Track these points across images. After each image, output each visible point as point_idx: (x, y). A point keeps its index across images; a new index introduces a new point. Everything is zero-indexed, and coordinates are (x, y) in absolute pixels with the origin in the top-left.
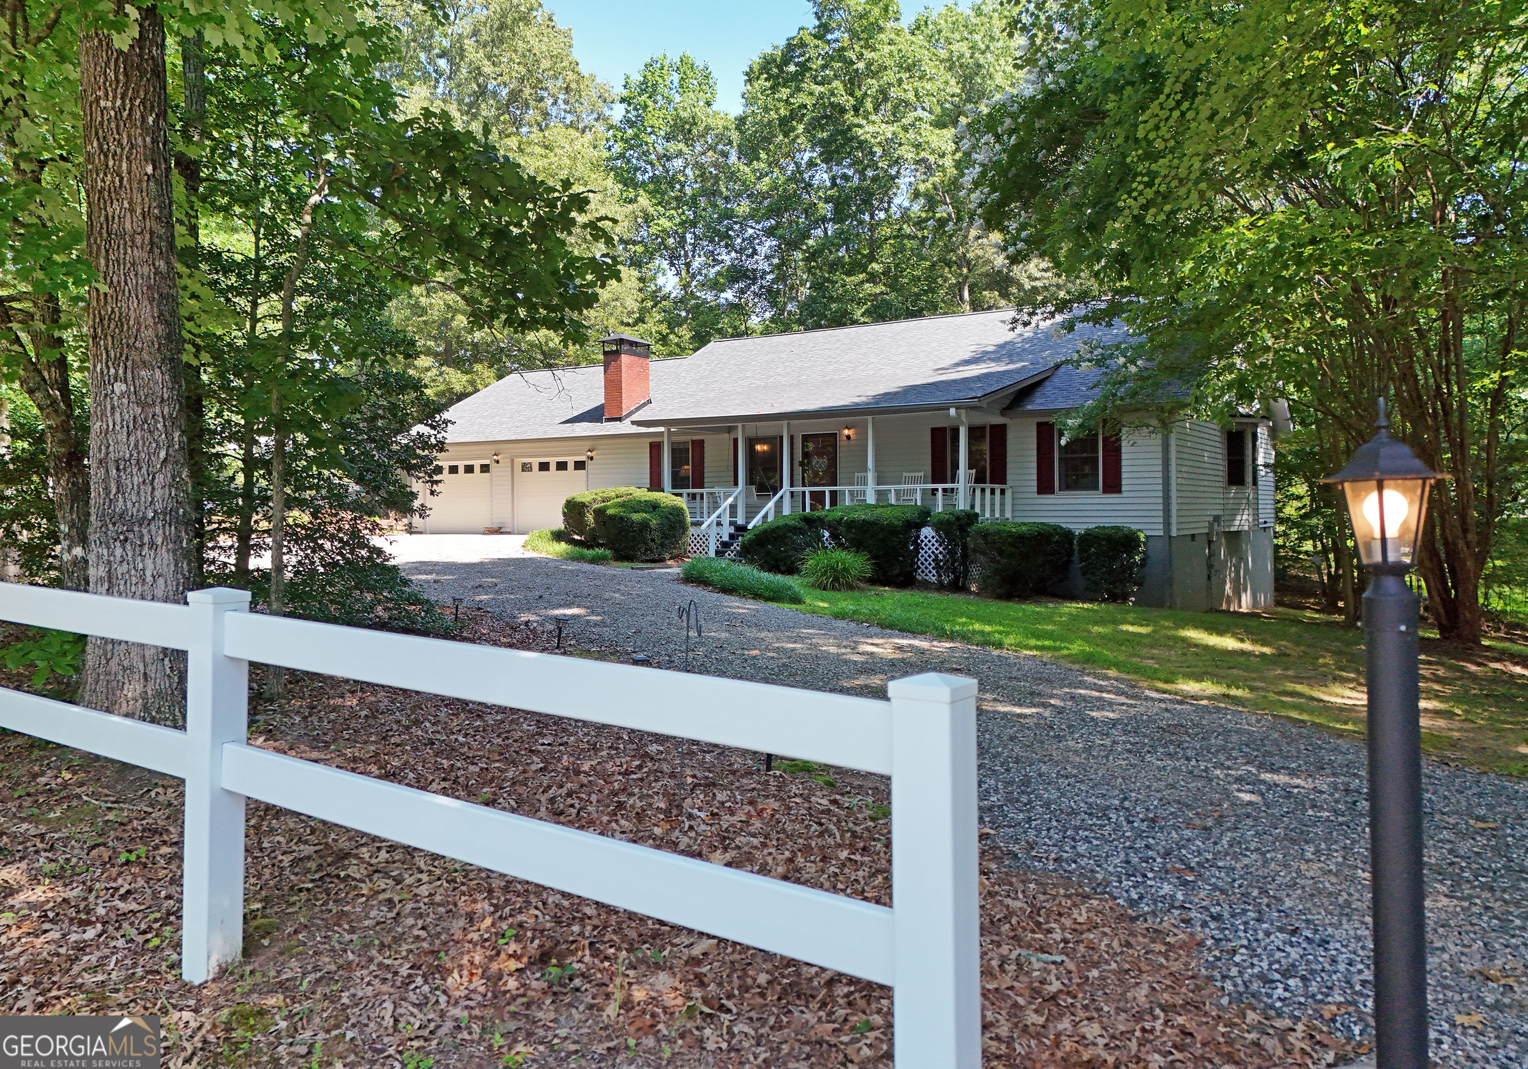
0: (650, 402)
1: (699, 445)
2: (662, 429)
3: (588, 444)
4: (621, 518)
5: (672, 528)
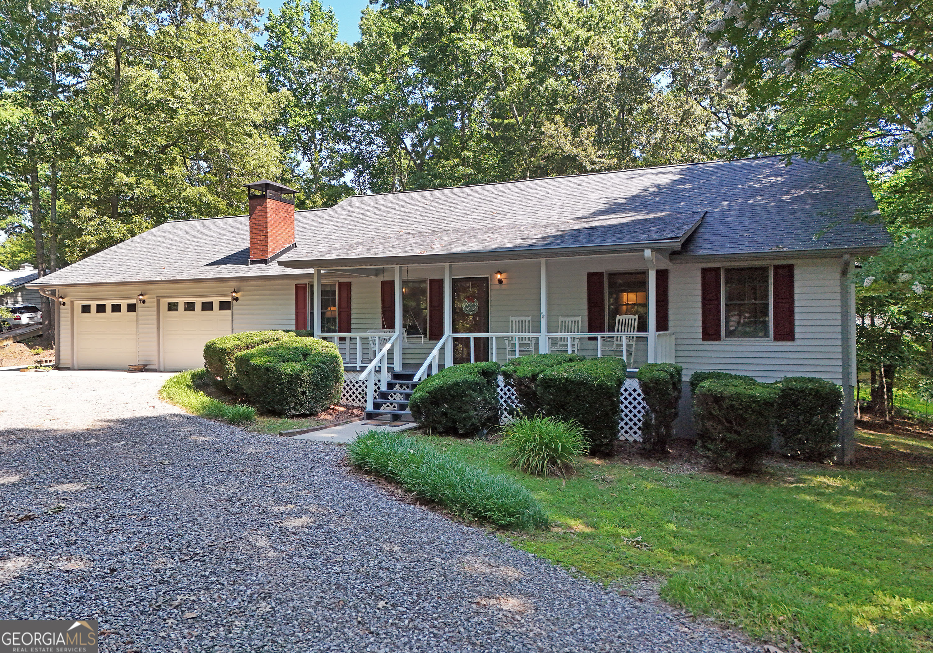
0: (295, 246)
1: (346, 288)
2: (311, 271)
3: (234, 285)
4: (267, 369)
5: (326, 378)
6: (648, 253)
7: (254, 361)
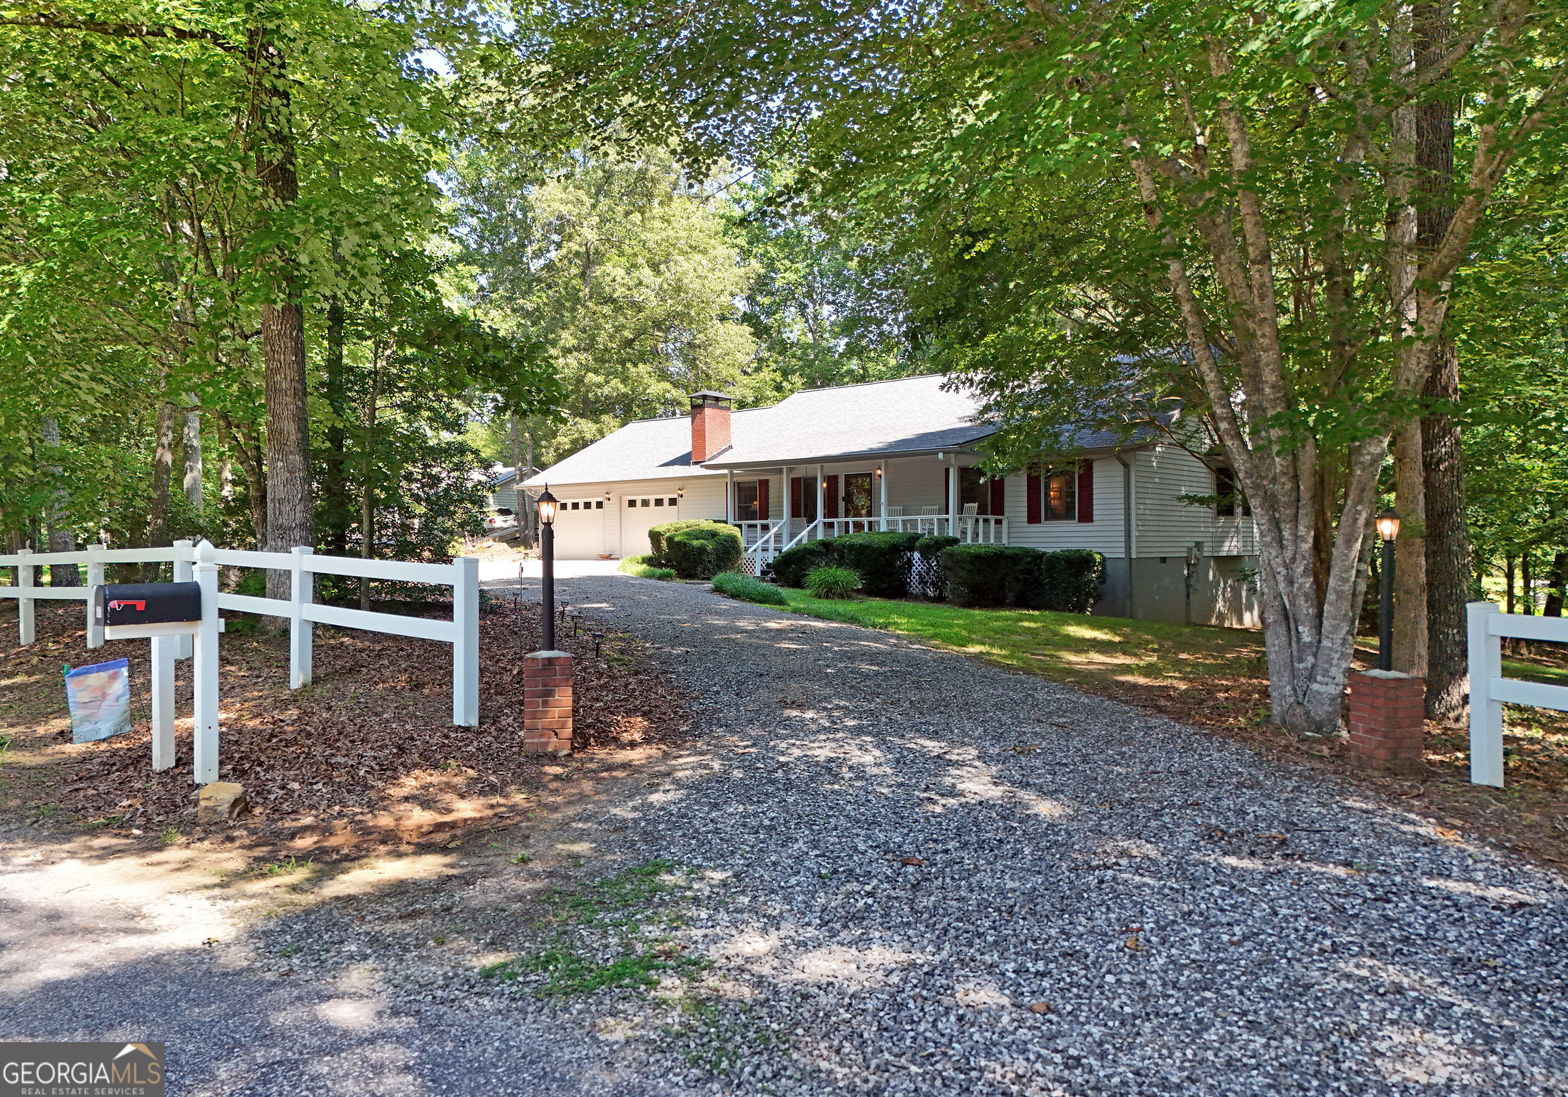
0: (731, 447)
1: (765, 484)
2: (726, 471)
3: (679, 484)
4: (686, 544)
5: (728, 552)
6: (941, 455)
7: (677, 539)
